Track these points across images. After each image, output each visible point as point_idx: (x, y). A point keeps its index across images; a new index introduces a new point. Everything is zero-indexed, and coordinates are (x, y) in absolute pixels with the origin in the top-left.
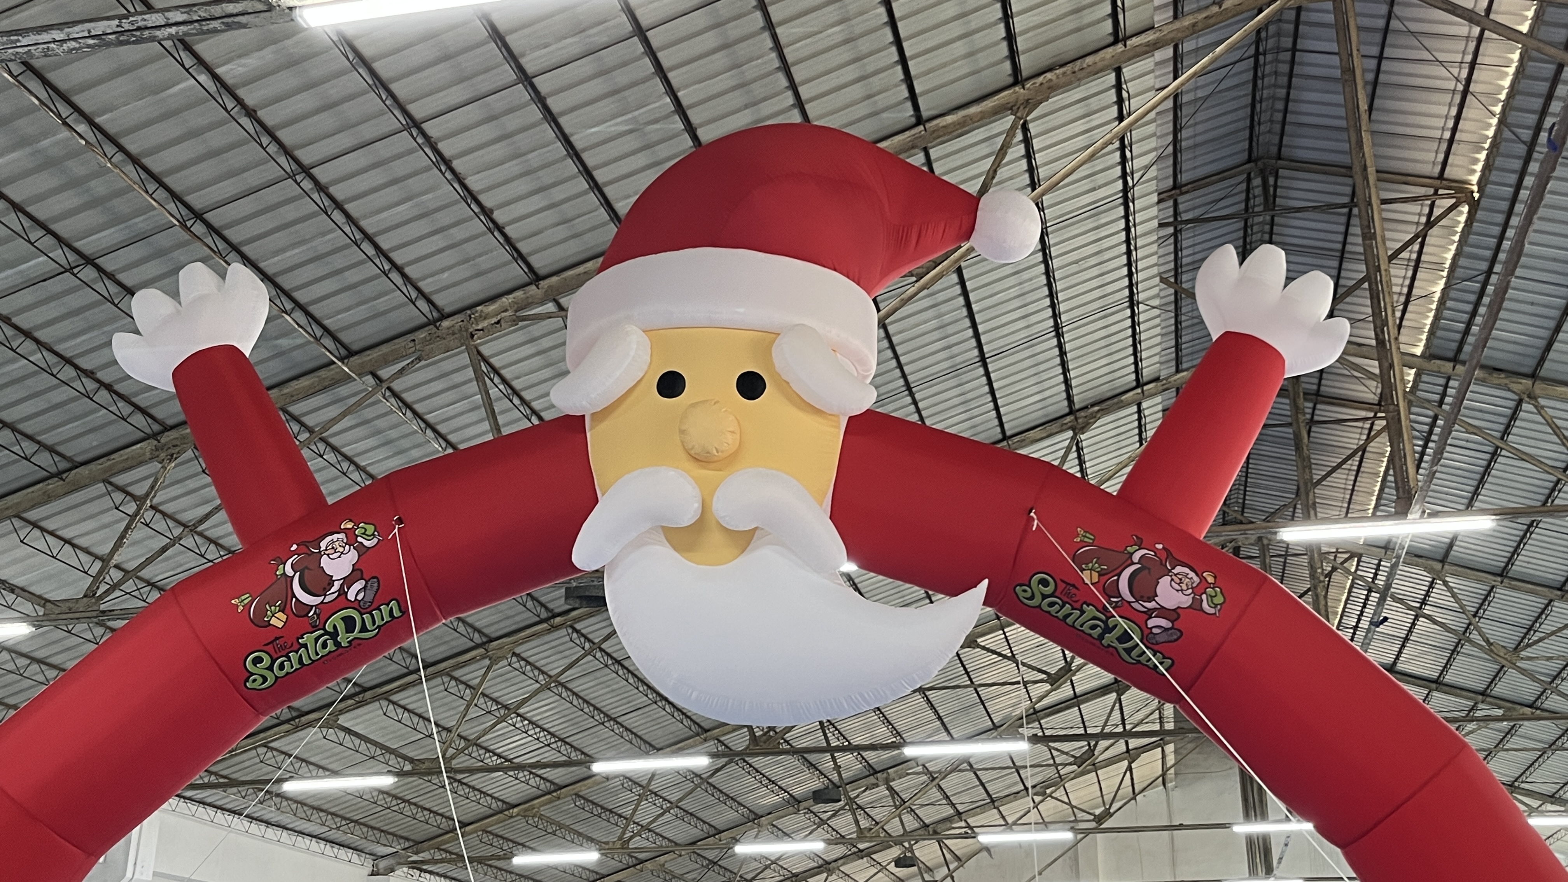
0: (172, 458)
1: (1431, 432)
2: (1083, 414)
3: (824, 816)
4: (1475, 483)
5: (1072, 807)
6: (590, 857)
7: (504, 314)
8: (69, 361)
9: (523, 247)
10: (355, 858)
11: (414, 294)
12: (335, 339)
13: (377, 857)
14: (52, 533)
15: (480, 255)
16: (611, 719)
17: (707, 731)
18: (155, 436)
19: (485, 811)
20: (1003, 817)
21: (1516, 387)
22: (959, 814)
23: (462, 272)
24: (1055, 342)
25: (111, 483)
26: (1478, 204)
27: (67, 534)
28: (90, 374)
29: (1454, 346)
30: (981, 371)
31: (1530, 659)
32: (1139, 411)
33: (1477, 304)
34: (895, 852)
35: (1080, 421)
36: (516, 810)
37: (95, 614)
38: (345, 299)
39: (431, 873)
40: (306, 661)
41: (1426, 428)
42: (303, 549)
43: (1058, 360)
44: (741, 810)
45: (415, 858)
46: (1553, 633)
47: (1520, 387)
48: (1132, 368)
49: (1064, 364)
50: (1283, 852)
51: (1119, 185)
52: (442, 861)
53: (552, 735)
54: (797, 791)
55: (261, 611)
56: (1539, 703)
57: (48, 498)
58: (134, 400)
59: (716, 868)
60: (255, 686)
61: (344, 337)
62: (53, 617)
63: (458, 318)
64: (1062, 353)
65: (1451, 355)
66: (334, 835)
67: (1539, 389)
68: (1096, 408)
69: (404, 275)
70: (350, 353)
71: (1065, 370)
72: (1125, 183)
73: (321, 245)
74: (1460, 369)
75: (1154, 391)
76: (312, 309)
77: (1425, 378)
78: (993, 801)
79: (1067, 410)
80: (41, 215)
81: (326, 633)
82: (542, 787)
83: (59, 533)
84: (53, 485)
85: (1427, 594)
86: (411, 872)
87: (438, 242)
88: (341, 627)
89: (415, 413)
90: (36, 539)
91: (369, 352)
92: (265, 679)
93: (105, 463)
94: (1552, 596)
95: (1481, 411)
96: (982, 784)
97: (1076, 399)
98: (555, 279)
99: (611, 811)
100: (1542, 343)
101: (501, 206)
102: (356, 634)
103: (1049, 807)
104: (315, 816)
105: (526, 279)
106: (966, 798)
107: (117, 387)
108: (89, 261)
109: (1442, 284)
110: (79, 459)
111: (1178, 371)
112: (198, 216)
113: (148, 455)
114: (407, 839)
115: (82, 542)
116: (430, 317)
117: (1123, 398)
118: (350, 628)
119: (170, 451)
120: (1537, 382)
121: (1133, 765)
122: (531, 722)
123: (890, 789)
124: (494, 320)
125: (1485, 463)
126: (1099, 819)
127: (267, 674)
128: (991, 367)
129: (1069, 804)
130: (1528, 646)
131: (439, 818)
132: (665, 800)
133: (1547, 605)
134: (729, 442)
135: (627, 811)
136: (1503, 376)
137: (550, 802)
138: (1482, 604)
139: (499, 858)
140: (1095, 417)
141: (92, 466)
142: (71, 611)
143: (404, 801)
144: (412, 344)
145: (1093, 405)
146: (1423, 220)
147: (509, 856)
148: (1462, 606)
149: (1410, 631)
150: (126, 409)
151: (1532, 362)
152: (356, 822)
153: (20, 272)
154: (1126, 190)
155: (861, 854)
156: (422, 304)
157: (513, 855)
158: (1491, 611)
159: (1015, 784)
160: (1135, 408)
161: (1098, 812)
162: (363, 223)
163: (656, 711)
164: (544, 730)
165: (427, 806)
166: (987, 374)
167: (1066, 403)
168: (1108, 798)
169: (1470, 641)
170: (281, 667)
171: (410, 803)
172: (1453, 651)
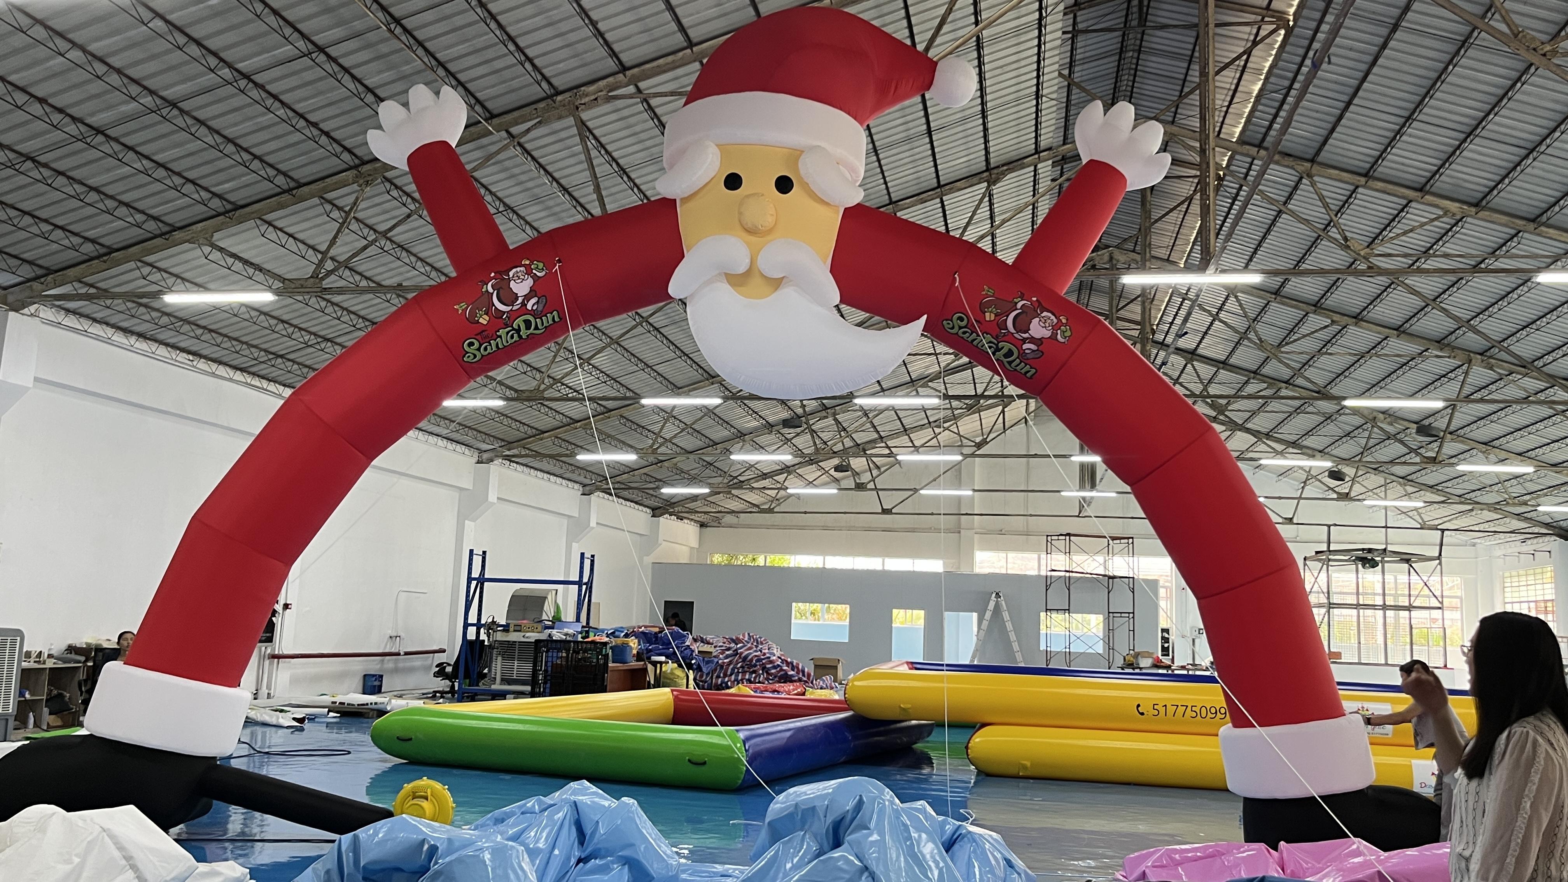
0: (367, 183)
1: (1237, 194)
2: (995, 171)
3: (789, 436)
4: (1264, 231)
5: (961, 436)
6: (630, 457)
7: (600, 94)
8: (301, 116)
9: (616, 47)
10: (467, 452)
11: (539, 77)
12: (483, 107)
13: (481, 451)
14: (281, 230)
15: (586, 52)
16: (648, 366)
17: (714, 377)
18: (356, 167)
19: (557, 423)
20: (912, 441)
21: (1300, 168)
22: (881, 438)
23: (573, 63)
24: (981, 121)
25: (323, 198)
26: (1292, 32)
27: (290, 230)
28: (315, 125)
29: (1260, 136)
30: (927, 140)
31: (1287, 353)
32: (1035, 170)
33: (1279, 109)
34: (836, 461)
35: (993, 176)
36: (579, 424)
37: (319, 290)
38: (492, 79)
39: (517, 463)
40: (500, 346)
41: (1235, 191)
42: (498, 276)
43: (982, 134)
44: (732, 430)
45: (508, 453)
46: (1308, 335)
47: (1303, 168)
48: (1034, 141)
49: (985, 136)
50: (1104, 475)
51: (1037, 15)
52: (526, 456)
53: (608, 376)
54: (771, 419)
55: (473, 314)
56: (1291, 381)
57: (282, 207)
58: (344, 143)
59: (712, 467)
60: (468, 360)
61: (489, 105)
62: (290, 290)
63: (567, 95)
64: (985, 130)
65: (1257, 142)
66: (454, 436)
67: (1316, 169)
68: (1005, 168)
69: (533, 65)
70: (491, 116)
71: (986, 142)
72: (1041, 14)
73: (480, 42)
74: (1263, 153)
75: (1046, 157)
76: (468, 85)
77: (1237, 157)
78: (905, 430)
79: (985, 168)
80: (290, 18)
81: (514, 329)
82: (598, 409)
83: (285, 230)
84: (285, 197)
85: (1223, 304)
86: (504, 462)
87: (558, 42)
88: (523, 326)
89: (533, 158)
90: (271, 233)
91: (505, 116)
92: (475, 356)
93: (320, 185)
94: (1309, 310)
95: (1274, 182)
96: (899, 419)
97: (992, 161)
98: (636, 70)
99: (643, 427)
100: (1321, 139)
101: (604, 19)
102: (531, 331)
103: (945, 437)
104: (442, 422)
105: (616, 69)
106: (888, 427)
107: (332, 134)
108: (321, 50)
109: (1259, 84)
110: (303, 181)
111: (1064, 144)
112: (398, 21)
113: (351, 181)
114: (503, 440)
115: (300, 236)
116: (549, 92)
117: (1025, 161)
118: (528, 327)
119: (366, 179)
120: (1315, 165)
121: (1006, 410)
122: (594, 367)
123: (836, 420)
124: (593, 97)
125: (1272, 218)
126: (979, 446)
127: (477, 353)
128: (934, 138)
129: (959, 434)
130: (1287, 344)
131: (526, 427)
132: (680, 421)
133: (1305, 316)
134: (770, 220)
135: (656, 428)
136: (1291, 159)
137: (603, 419)
138: (1260, 313)
139: (566, 456)
140: (1004, 174)
141: (313, 186)
142: (302, 287)
143: (503, 415)
144: (534, 112)
145: (1003, 165)
146: (1252, 38)
147: (573, 455)
148: (1245, 313)
149: (1209, 328)
150: (339, 149)
151: (1312, 152)
152: (469, 427)
153: (274, 55)
154: (1041, 19)
155: (811, 462)
156: (544, 85)
157: (576, 454)
158: (1266, 318)
159: (923, 419)
160: (1032, 168)
161: (978, 440)
162: (509, 29)
163: (680, 363)
164: (602, 372)
165: (518, 419)
166: (931, 142)
167: (984, 163)
168: (986, 431)
169: (1248, 339)
170: (486, 349)
171: (507, 417)
172: (1237, 343)
